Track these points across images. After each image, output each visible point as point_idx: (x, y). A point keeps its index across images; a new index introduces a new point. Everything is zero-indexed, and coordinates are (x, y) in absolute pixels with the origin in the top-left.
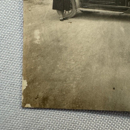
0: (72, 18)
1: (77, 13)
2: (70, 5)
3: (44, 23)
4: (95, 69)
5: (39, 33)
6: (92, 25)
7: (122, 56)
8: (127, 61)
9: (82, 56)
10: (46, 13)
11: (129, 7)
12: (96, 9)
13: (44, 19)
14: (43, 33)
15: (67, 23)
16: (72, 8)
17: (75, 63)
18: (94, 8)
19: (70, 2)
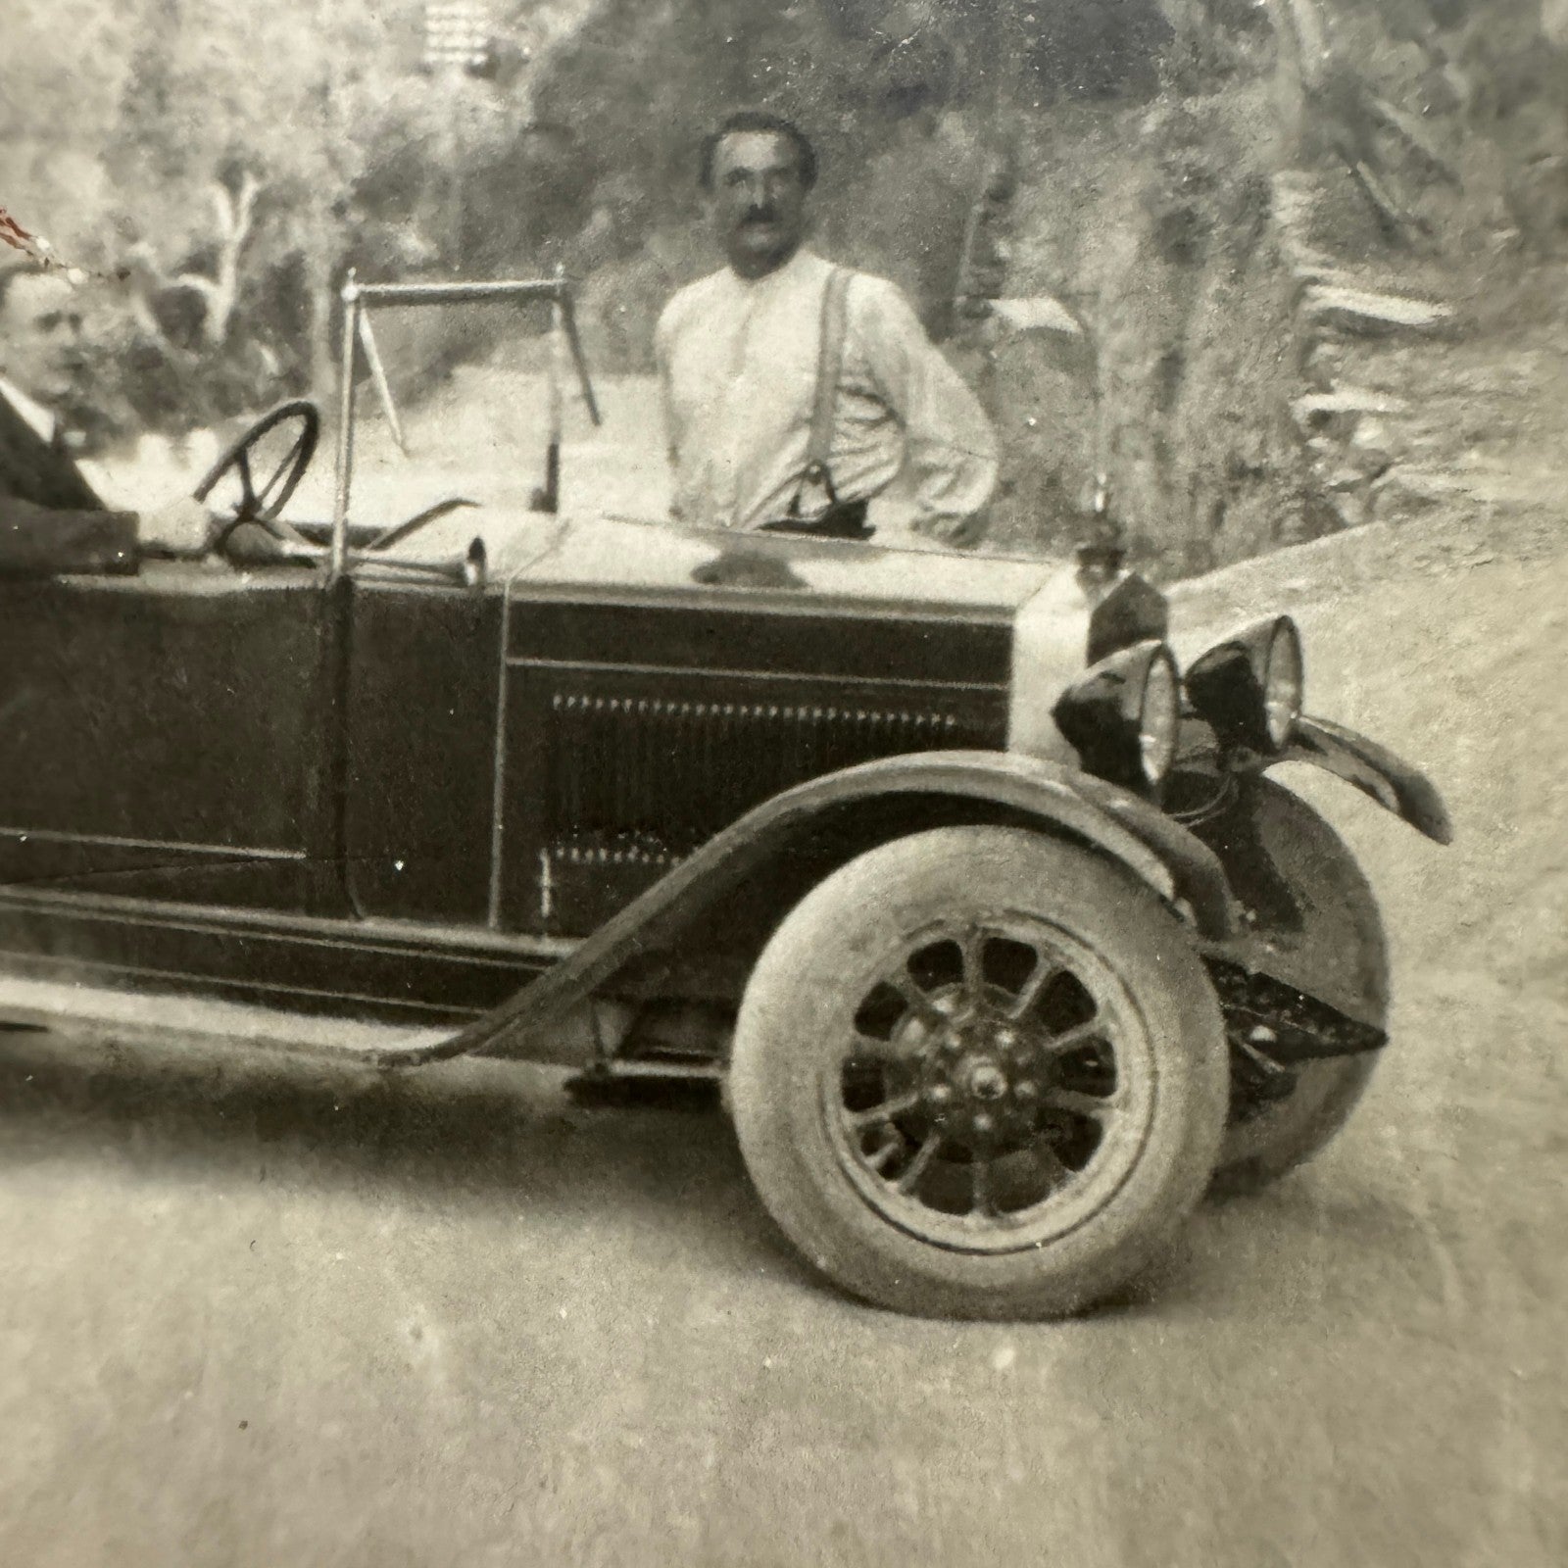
11: (547, 946)
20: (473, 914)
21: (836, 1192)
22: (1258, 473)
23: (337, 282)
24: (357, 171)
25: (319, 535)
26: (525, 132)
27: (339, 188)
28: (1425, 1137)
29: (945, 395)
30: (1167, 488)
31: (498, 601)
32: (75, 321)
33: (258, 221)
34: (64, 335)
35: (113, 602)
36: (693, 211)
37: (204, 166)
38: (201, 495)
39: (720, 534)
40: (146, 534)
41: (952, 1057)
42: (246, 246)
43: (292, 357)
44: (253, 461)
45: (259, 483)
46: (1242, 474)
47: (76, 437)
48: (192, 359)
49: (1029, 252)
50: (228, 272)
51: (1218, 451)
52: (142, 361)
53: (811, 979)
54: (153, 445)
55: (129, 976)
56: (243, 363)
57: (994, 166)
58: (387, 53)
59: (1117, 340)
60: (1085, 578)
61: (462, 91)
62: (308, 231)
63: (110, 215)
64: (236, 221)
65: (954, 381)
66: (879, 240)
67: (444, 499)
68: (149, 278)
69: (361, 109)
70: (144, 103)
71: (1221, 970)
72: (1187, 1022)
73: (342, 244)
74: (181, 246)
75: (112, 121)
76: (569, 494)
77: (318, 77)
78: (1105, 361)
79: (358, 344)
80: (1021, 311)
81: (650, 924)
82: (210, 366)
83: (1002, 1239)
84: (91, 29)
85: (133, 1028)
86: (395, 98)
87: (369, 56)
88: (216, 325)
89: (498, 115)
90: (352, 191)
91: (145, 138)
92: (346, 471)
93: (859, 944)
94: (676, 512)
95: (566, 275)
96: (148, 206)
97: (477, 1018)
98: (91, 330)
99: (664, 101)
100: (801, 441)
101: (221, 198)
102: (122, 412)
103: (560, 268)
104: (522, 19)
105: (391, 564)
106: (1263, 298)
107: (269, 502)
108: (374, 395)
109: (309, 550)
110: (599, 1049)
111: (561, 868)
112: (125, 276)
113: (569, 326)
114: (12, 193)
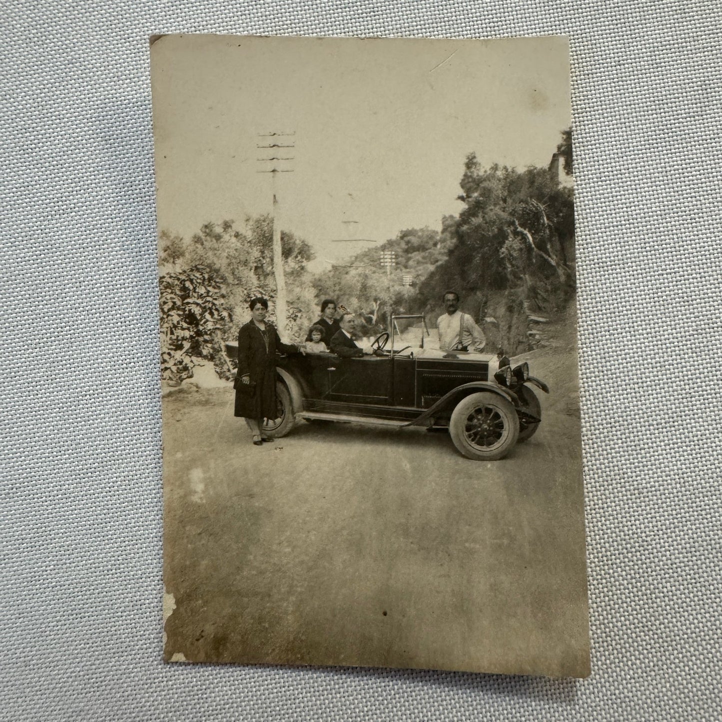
0: (286, 436)
1: (295, 424)
2: (279, 404)
3: (213, 450)
4: (341, 566)
5: (201, 475)
6: (334, 456)
7: (406, 533)
8: (415, 547)
9: (309, 532)
10: (220, 427)
11: (423, 410)
12: (343, 414)
13: (214, 441)
14: (213, 476)
15: (271, 449)
16: (283, 412)
17: (293, 551)
18: (337, 411)
19: (277, 398)
20: (412, 405)
21: (465, 444)
22: (522, 342)
23: (391, 316)
24: (394, 299)
25: (389, 352)
26: (418, 294)
27: (391, 302)
28: (546, 434)
29: (478, 332)
30: (509, 344)
31: (415, 361)
32: (353, 321)
33: (380, 307)
34: (352, 323)
35: (359, 361)
36: (441, 305)
39: (446, 351)
40: (364, 352)
41: (481, 425)
42: (378, 311)
43: (385, 326)
44: (380, 341)
45: (380, 344)
46: (520, 342)
47: (354, 338)
48: (370, 326)
49: (490, 311)
50: (375, 314)
51: (516, 339)
52: (363, 327)
53: (461, 414)
54: (365, 339)
55: (363, 415)
56: (378, 327)
57: (484, 299)
58: (398, 283)
59: (503, 324)
60: (498, 357)
61: (409, 288)
62: (387, 308)
63: (358, 306)
64: (376, 307)
65: (480, 329)
66: (468, 310)
67: (407, 346)
68: (364, 315)
69: (394, 291)
70: (363, 290)
71: (519, 412)
72: (514, 419)
73: (392, 310)
74: (368, 310)
75: (358, 293)
76: (425, 346)
77: (388, 286)
78: (501, 327)
79: (395, 326)
80: (489, 320)
81: (437, 406)
82: (373, 327)
83: (489, 449)
84: (355, 280)
85: (363, 422)
86: (399, 289)
87: (395, 283)
88: (374, 322)
89: (414, 291)
90: (393, 302)
91: (363, 295)
92: (393, 342)
93: (468, 409)
94: (440, 348)
96: (364, 305)
97: (413, 420)
98: (356, 322)
99: (437, 290)
100: (457, 338)
101: (374, 304)
102: (360, 334)
103: (423, 313)
104: (417, 278)
105: (400, 356)
106: (523, 318)
107: (382, 347)
108: (397, 331)
109: (388, 354)
110: (431, 424)
111: (425, 399)
112: (361, 315)
113: (424, 322)
114: (344, 303)
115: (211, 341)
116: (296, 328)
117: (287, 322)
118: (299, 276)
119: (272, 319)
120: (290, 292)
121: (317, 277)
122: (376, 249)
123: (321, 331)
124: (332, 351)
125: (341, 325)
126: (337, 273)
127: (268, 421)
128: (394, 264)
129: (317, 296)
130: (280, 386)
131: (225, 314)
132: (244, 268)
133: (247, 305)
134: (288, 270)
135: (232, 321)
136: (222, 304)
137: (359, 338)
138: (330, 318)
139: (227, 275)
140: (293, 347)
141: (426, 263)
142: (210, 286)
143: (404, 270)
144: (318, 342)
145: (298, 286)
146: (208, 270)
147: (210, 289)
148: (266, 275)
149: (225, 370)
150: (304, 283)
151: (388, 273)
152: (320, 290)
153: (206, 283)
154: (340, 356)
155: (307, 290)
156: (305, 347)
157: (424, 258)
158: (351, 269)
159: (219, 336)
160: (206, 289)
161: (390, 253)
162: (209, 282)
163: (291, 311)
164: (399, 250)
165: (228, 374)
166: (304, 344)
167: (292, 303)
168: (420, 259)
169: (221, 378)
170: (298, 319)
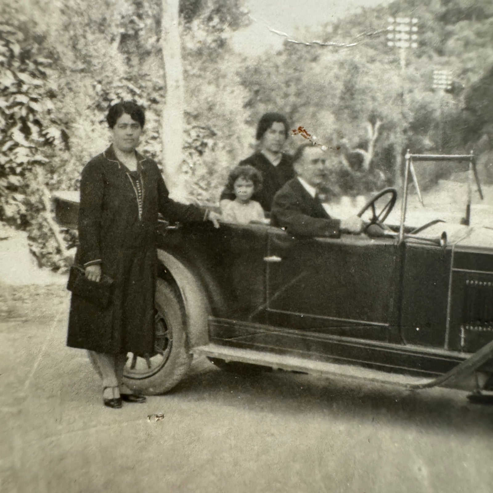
1: (191, 369)
2: (160, 326)
3: (20, 412)
6: (269, 439)
10: (36, 365)
11: (463, 355)
12: (291, 353)
13: (22, 394)
14: (18, 464)
15: (138, 418)
16: (166, 343)
18: (279, 347)
19: (156, 312)
20: (440, 344)
23: (404, 153)
24: (411, 119)
25: (396, 229)
26: (463, 110)
27: (405, 125)
31: (450, 251)
32: (323, 161)
33: (380, 134)
34: (320, 166)
35: (331, 247)
37: (365, 116)
38: (360, 215)
40: (343, 226)
42: (377, 141)
43: (389, 175)
44: (376, 205)
45: (378, 212)
47: (322, 196)
48: (358, 174)
50: (371, 149)
52: (343, 174)
54: (346, 200)
55: (334, 359)
56: (375, 176)
58: (421, 84)
61: (443, 97)
62: (396, 138)
63: (335, 130)
64: (374, 133)
67: (434, 219)
68: (346, 149)
69: (413, 101)
70: (347, 96)
73: (406, 141)
74: (356, 140)
75: (337, 101)
76: (473, 220)
77: (400, 91)
79: (409, 172)
82: (364, 176)
84: (332, 74)
85: (334, 374)
86: (423, 98)
87: (415, 86)
88: (366, 164)
89: (454, 104)
90: (410, 126)
91: (347, 107)
92: (405, 210)
95: (474, 153)
96: (347, 127)
97: (440, 375)
98: (328, 164)
101: (369, 127)
102: (336, 189)
103: (472, 152)
104: (462, 76)
105: (418, 238)
107: (381, 218)
108: (414, 187)
109: (392, 233)
110: (478, 386)
111: (467, 332)
112: (339, 149)
113: (474, 169)
114: (306, 122)
115: (24, 189)
116: (202, 171)
117: (184, 155)
118: (213, 61)
119: (154, 147)
120: (193, 92)
121: (252, 63)
122: (379, 12)
123: (254, 179)
124: (276, 223)
125: (298, 168)
126: (294, 57)
127: (135, 359)
128: (415, 45)
129: (249, 104)
130: (163, 288)
131: (54, 132)
132: (98, 35)
133: (102, 116)
134: (191, 45)
135: (68, 148)
136: (49, 112)
137: (331, 196)
138: (276, 153)
139: (60, 49)
140: (193, 209)
141: (483, 45)
142: (23, 71)
143: (436, 58)
144: (246, 202)
145: (209, 83)
146: (20, 36)
147: (23, 76)
148: (145, 54)
149: (50, 250)
150: (224, 76)
151: (403, 63)
152: (257, 92)
153: (16, 64)
154: (290, 233)
155: (229, 89)
156: (218, 210)
157: (479, 34)
158: (325, 51)
159: (41, 178)
160: (15, 76)
161: (407, 20)
162: (23, 62)
163: (194, 134)
164: (428, 16)
165: (56, 258)
166: (217, 204)
167: (196, 117)
168: (472, 37)
169: (41, 265)
170: (207, 151)
